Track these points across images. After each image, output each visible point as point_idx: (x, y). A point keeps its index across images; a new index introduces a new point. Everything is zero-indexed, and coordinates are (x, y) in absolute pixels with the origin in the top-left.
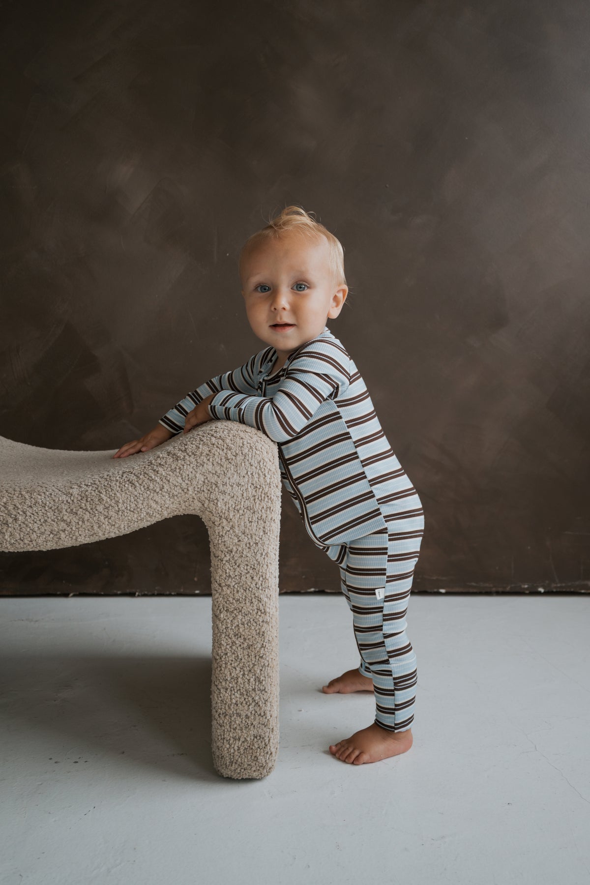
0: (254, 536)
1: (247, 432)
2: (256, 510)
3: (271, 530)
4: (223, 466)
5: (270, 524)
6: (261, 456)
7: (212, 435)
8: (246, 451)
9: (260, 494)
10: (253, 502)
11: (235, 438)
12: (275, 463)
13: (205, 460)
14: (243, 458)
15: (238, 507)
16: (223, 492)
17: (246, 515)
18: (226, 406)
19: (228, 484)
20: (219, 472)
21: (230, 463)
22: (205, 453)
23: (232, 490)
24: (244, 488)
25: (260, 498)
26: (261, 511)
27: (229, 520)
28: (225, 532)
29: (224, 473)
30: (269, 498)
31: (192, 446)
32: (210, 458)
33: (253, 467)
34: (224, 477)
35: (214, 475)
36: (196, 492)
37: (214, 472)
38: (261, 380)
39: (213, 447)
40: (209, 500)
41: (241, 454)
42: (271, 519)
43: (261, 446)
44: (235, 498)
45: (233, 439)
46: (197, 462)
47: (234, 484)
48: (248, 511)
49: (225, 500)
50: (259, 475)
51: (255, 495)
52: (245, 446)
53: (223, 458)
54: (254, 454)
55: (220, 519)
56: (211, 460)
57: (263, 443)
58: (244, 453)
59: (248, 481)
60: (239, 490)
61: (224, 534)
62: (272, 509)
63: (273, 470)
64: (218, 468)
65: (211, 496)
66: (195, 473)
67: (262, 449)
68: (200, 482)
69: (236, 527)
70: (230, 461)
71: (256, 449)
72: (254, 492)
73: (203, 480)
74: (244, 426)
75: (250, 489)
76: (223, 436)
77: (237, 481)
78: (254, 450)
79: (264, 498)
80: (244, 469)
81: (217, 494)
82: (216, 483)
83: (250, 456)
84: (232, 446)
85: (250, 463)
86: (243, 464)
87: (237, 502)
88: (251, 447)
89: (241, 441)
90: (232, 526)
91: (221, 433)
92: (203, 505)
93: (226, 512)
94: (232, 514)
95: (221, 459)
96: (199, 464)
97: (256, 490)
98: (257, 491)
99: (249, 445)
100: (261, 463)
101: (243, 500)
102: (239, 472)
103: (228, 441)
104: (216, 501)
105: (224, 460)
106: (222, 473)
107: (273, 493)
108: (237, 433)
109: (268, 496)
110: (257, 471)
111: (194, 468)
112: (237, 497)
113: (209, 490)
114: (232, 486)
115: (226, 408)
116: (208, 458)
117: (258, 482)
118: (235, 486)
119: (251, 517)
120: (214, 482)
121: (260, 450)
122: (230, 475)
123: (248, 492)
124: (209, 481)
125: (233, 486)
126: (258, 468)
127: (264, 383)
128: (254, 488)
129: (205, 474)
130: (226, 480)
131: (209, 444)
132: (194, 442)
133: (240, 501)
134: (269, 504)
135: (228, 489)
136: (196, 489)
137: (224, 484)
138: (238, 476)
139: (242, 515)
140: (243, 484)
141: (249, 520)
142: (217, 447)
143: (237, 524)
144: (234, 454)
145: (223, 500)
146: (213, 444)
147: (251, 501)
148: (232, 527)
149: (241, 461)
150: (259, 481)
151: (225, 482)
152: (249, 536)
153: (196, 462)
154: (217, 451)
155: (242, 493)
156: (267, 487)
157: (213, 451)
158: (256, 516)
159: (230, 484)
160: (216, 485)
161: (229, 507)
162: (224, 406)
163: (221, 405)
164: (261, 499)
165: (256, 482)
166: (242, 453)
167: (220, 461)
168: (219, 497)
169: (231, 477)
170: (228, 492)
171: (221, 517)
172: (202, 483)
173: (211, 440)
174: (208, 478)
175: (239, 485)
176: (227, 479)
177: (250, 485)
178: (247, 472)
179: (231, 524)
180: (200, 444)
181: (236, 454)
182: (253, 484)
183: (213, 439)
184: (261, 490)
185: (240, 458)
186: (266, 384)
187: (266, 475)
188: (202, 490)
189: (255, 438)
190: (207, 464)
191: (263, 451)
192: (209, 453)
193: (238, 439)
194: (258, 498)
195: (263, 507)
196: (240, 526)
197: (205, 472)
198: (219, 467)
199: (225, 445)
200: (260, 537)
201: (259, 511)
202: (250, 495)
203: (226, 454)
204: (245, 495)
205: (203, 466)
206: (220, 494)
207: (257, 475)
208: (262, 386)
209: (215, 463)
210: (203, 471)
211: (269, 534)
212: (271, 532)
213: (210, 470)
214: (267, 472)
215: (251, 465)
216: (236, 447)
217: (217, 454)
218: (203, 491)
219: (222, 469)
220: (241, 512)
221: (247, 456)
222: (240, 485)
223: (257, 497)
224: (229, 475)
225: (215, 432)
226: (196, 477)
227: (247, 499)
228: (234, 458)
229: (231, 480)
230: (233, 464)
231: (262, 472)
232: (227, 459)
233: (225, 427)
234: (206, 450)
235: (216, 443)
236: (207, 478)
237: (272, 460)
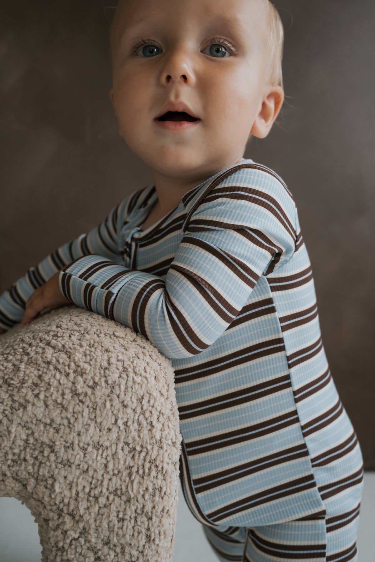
0: (127, 550)
1: (117, 337)
2: (132, 496)
3: (162, 532)
4: (66, 410)
5: (160, 521)
6: (144, 386)
7: (48, 344)
8: (114, 376)
9: (140, 463)
10: (127, 479)
11: (93, 349)
12: (171, 398)
13: (30, 397)
14: (108, 391)
15: (97, 492)
16: (65, 462)
17: (113, 507)
18: (90, 280)
19: (76, 447)
20: (58, 421)
21: (81, 401)
22: (30, 381)
23: (85, 457)
24: (109, 453)
25: (141, 472)
26: (143, 496)
27: (77, 518)
28: (68, 541)
29: (69, 423)
30: (160, 469)
31: (5, 364)
32: (40, 391)
33: (129, 411)
34: (67, 430)
35: (48, 427)
36: (9, 462)
37: (48, 421)
38: (129, 240)
39: (48, 368)
40: (36, 479)
41: (103, 384)
42: (163, 510)
43: (144, 364)
44: (91, 473)
45: (88, 352)
46: (13, 401)
47: (88, 445)
48: (116, 498)
49: (70, 478)
50: (139, 424)
51: (132, 465)
52: (113, 368)
53: (67, 391)
54: (130, 383)
55: (60, 516)
56: (42, 396)
57: (148, 359)
58: (110, 382)
59: (118, 439)
60: (99, 458)
61: (66, 547)
62: (164, 490)
63: (167, 412)
64: (55, 414)
65: (41, 470)
66: (9, 423)
67: (145, 372)
68: (19, 442)
69: (92, 531)
70: (81, 398)
71: (135, 373)
72: (129, 459)
73: (24, 437)
74: (112, 323)
75: (120, 454)
76: (69, 344)
77: (96, 439)
78: (131, 374)
79: (150, 469)
80: (110, 414)
81: (54, 466)
82: (51, 444)
83: (123, 387)
84: (87, 366)
85: (123, 402)
86: (108, 404)
87: (94, 481)
88: (125, 370)
89: (106, 357)
90: (84, 529)
91: (66, 338)
92: (25, 486)
93: (72, 502)
94: (83, 506)
95: (63, 394)
96: (16, 405)
97: (133, 456)
98: (136, 457)
99: (120, 364)
100: (145, 402)
101: (107, 477)
102: (99, 420)
103: (78, 356)
104: (50, 481)
105: (68, 396)
106: (65, 422)
107: (166, 459)
108: (97, 339)
109: (157, 466)
110: (136, 418)
111: (7, 412)
112: (95, 471)
113: (36, 458)
114: (84, 449)
115: (88, 285)
116: (36, 392)
117: (137, 439)
118: (90, 449)
119: (122, 509)
120: (46, 440)
121: (144, 374)
122: (80, 426)
123: (117, 461)
124: (36, 440)
125: (86, 450)
126: (139, 410)
127: (134, 244)
128: (130, 452)
129: (30, 425)
130: (73, 437)
131: (40, 361)
132: (10, 357)
133: (100, 478)
134: (159, 482)
135: (77, 456)
136: (10, 457)
137: (69, 446)
138: (98, 429)
139: (105, 506)
140: (107, 444)
141: (118, 516)
142: (56, 368)
143: (93, 526)
144: (91, 383)
145: (65, 477)
146: (49, 363)
147: (123, 478)
148: (84, 532)
149: (104, 398)
150: (139, 436)
151: (70, 441)
152: (118, 550)
153: (10, 399)
154: (55, 376)
155: (105, 462)
156: (156, 448)
157: (46, 378)
158: (133, 508)
159: (81, 445)
160: (51, 447)
161: (77, 494)
162: (86, 279)
163: (81, 277)
164: (144, 473)
165: (134, 440)
166: (106, 382)
167: (60, 397)
168: (56, 471)
169: (83, 430)
170: (77, 462)
171: (62, 510)
172: (22, 443)
173: (43, 353)
174: (36, 434)
175: (98, 446)
176: (75, 434)
177: (121, 445)
178: (116, 421)
179: (81, 525)
180: (21, 362)
181: (94, 382)
182: (127, 444)
183: (49, 352)
184: (143, 454)
185: (102, 392)
186: (136, 246)
187: (154, 423)
188: (22, 456)
189: (133, 349)
190: (33, 404)
191: (148, 376)
192: (39, 382)
193: (99, 353)
194: (138, 472)
195: (147, 489)
196: (100, 529)
197: (29, 420)
198: (58, 411)
199: (73, 365)
200: (141, 549)
201: (140, 497)
202: (121, 467)
203: (74, 383)
204: (111, 466)
205: (25, 408)
206: (60, 466)
207: (136, 425)
208: (130, 249)
209: (50, 402)
210: (25, 418)
211: (157, 542)
212: (162, 537)
213: (40, 416)
214: (156, 417)
215: (125, 406)
216: (95, 368)
217: (56, 383)
218: (25, 460)
219: (63, 415)
220: (102, 500)
221: (117, 388)
222: (102, 445)
223: (134, 470)
224: (78, 427)
225: (53, 336)
226: (9, 432)
227: (114, 474)
228: (89, 391)
229: (83, 438)
230: (87, 404)
231: (146, 419)
232: (75, 393)
233: (76, 328)
234: (33, 373)
235: (54, 361)
236: (33, 433)
237: (164, 392)
